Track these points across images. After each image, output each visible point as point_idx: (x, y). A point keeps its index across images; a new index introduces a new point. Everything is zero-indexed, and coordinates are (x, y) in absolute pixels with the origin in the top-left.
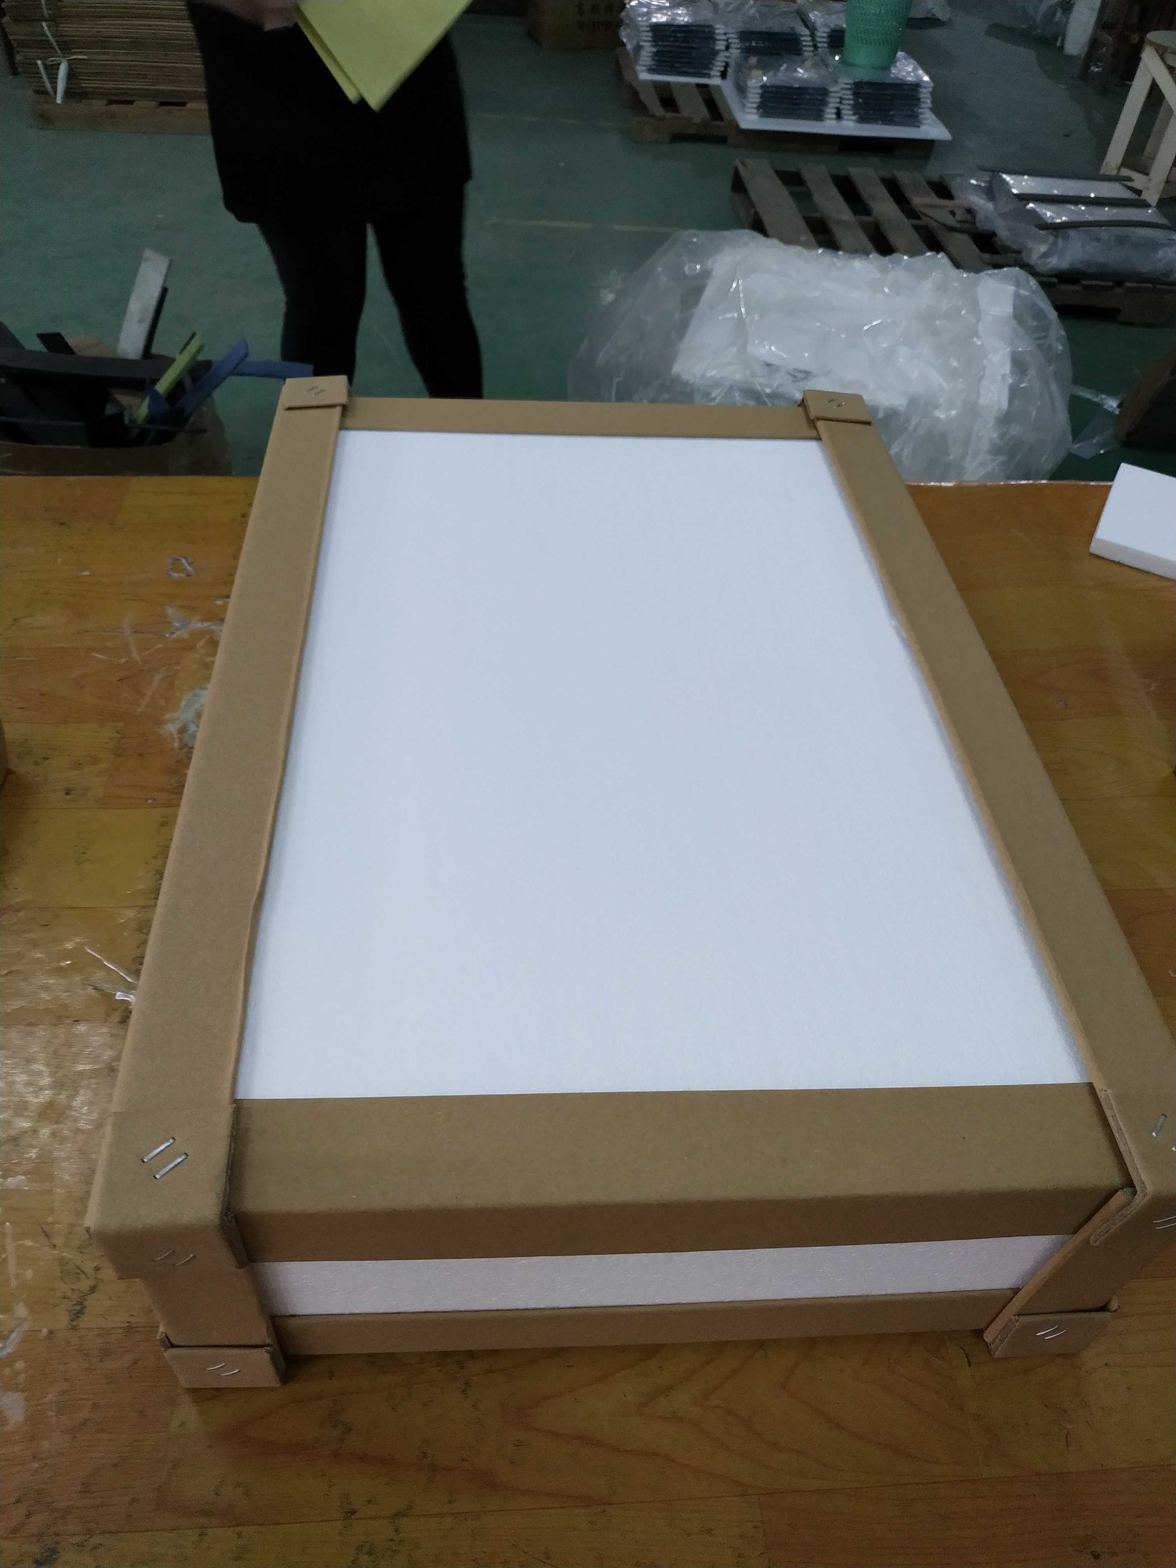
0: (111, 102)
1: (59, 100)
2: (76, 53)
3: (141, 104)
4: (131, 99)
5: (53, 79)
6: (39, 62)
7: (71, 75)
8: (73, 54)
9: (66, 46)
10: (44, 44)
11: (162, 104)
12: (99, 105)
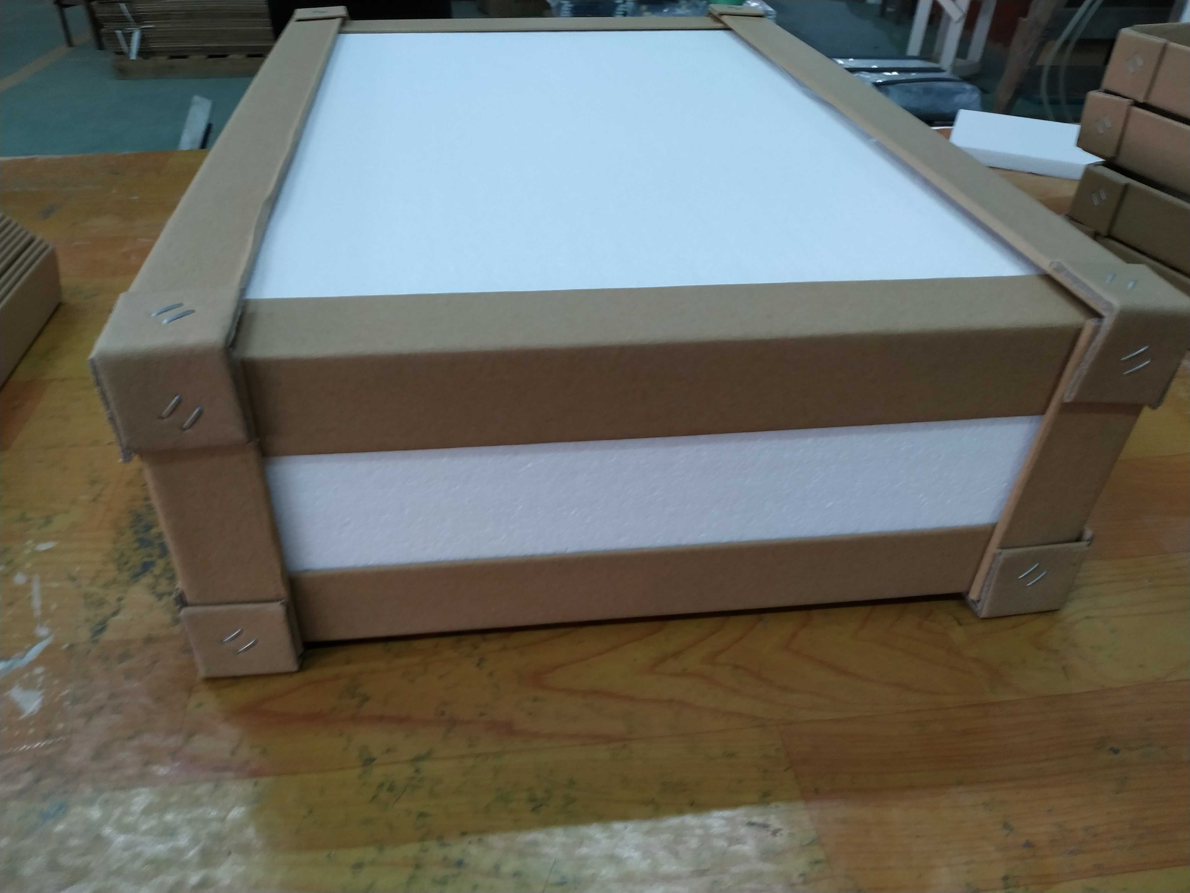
0: (172, 57)
1: (133, 56)
2: (147, 24)
3: (195, 58)
4: (186, 54)
5: (128, 42)
6: (119, 32)
7: (143, 40)
8: (144, 24)
9: (139, 19)
10: (121, 20)
11: (211, 57)
12: (162, 60)
